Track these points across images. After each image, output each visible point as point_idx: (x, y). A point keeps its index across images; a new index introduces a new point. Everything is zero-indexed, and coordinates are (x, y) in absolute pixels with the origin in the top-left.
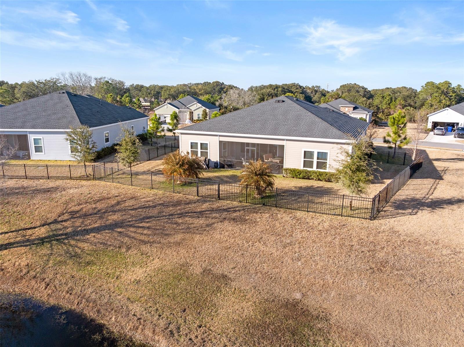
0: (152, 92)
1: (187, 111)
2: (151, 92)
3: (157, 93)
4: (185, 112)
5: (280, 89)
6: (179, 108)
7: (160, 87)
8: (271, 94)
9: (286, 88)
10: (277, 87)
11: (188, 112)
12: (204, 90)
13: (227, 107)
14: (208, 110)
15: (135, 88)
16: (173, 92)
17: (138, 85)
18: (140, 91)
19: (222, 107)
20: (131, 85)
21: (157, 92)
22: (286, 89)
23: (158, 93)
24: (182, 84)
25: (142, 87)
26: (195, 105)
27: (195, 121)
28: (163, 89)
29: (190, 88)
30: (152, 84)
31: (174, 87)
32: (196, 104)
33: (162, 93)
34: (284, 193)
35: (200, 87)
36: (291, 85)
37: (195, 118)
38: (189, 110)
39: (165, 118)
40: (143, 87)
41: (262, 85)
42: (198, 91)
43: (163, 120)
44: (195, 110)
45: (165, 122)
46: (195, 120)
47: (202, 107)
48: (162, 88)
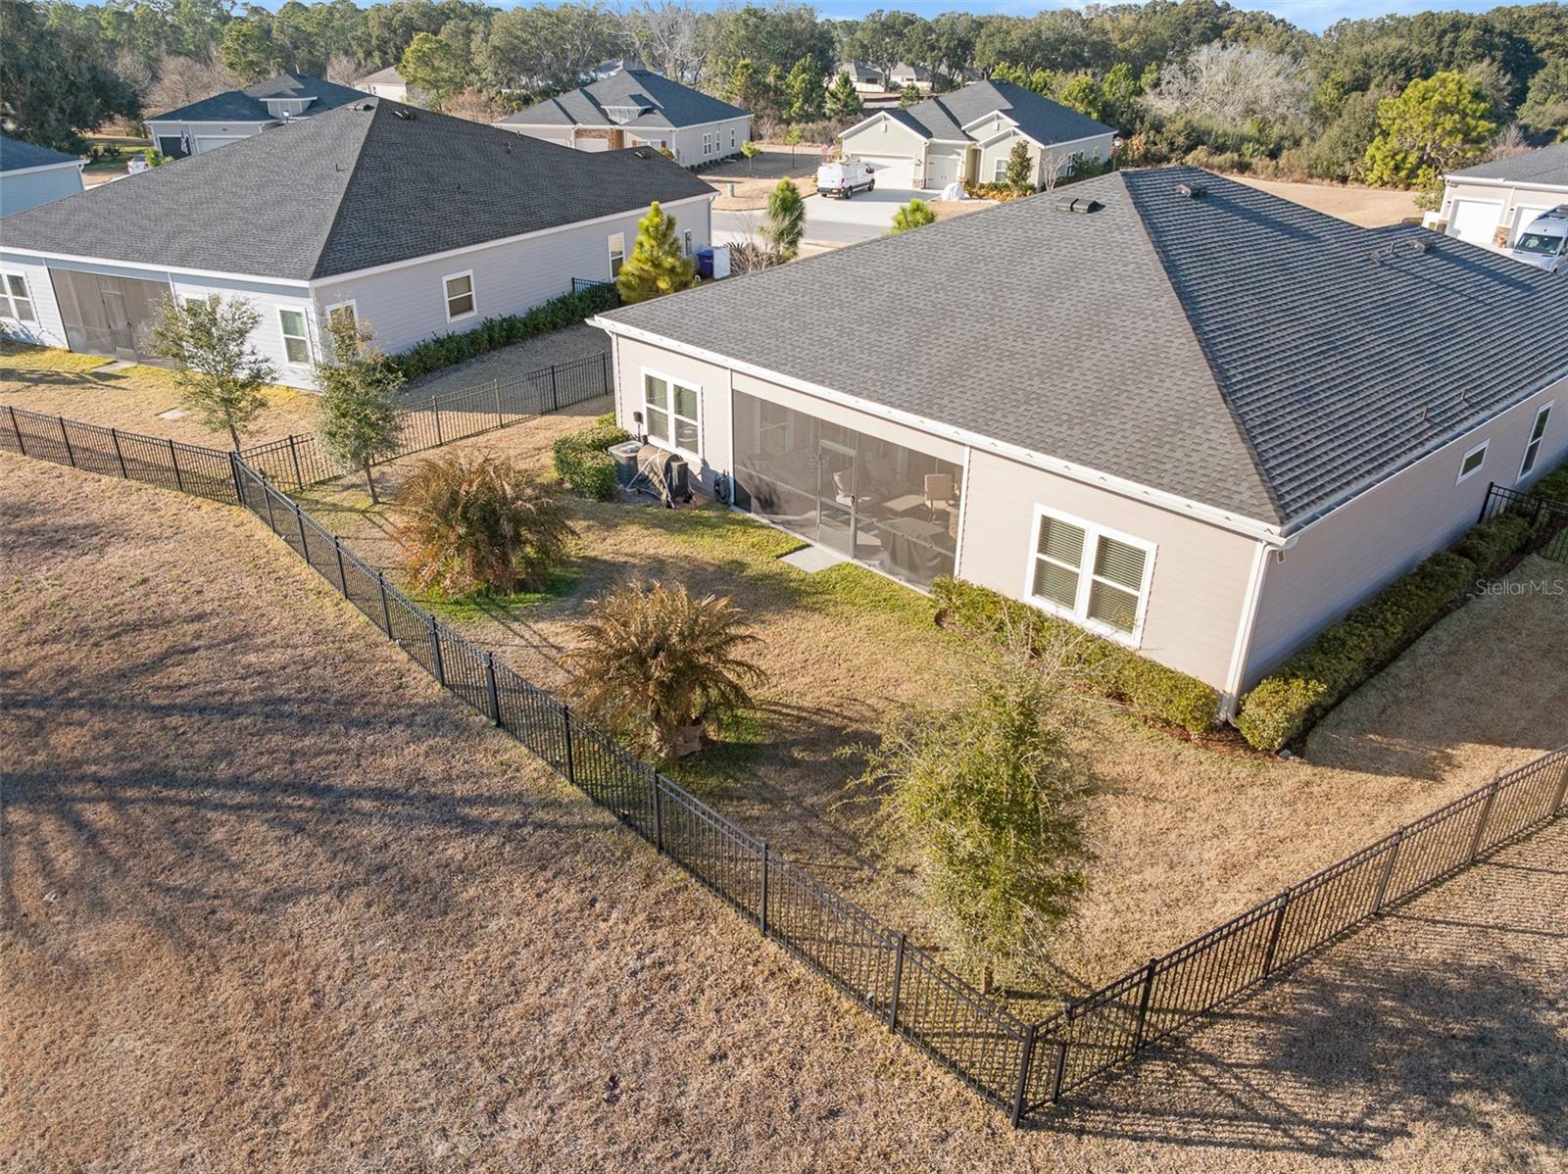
0: (942, 40)
1: (962, 147)
2: (937, 40)
3: (959, 45)
4: (951, 150)
5: (1468, 35)
6: (927, 134)
7: (973, 21)
8: (1407, 60)
9: (1499, 27)
10: (1457, 25)
11: (964, 152)
12: (1140, 33)
13: (1163, 126)
14: (1035, 148)
15: (882, 24)
16: (1016, 44)
17: (895, 15)
18: (900, 35)
19: (1142, 123)
20: (873, 16)
21: (960, 40)
22: (1501, 34)
23: (966, 45)
24: (1058, 8)
25: (909, 21)
26: (995, 124)
27: (982, 192)
28: (983, 31)
29: (1086, 24)
30: (947, 11)
31: (1024, 21)
32: (998, 117)
33: (978, 46)
34: (811, 744)
35: (1127, 21)
36: (1529, 15)
37: (987, 176)
38: (969, 143)
39: (870, 171)
40: (913, 23)
41: (1391, 17)
42: (1115, 37)
43: (861, 181)
44: (987, 145)
45: (870, 189)
46: (982, 186)
47: (1015, 133)
48: (979, 25)
